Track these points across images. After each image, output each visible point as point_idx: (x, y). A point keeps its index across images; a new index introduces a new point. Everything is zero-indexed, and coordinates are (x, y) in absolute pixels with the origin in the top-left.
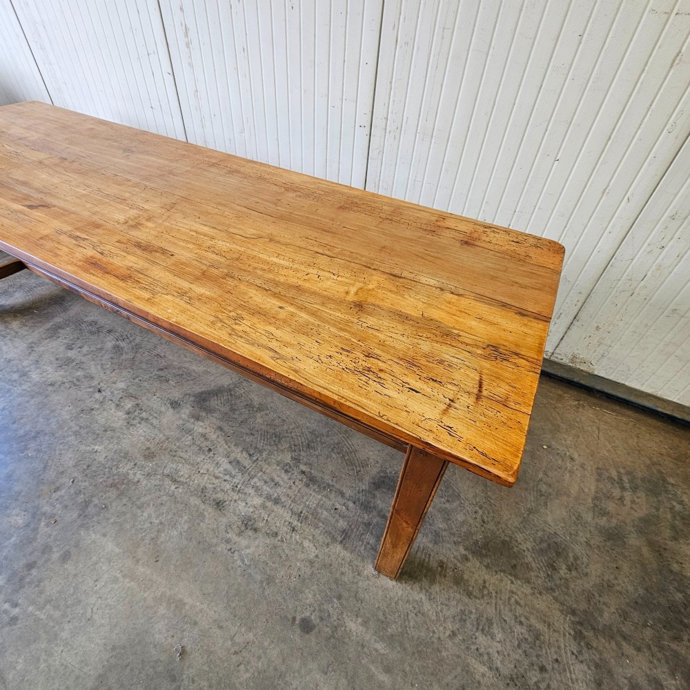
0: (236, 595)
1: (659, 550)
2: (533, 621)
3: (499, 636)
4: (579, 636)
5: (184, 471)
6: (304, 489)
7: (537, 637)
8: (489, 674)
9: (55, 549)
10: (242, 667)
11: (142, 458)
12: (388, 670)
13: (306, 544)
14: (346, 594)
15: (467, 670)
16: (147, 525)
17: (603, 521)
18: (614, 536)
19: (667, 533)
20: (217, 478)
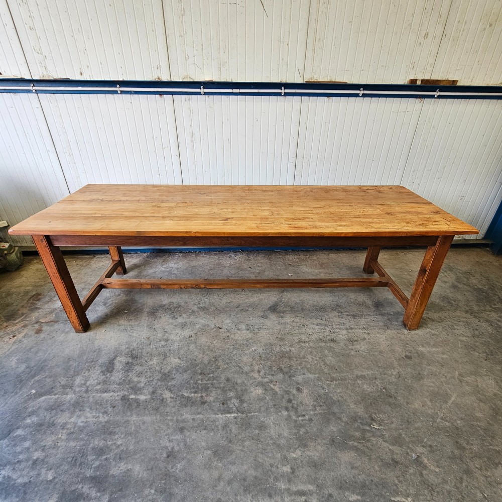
0: (377, 363)
1: (468, 285)
2: (462, 319)
3: (458, 328)
4: (475, 317)
5: (303, 337)
6: (355, 320)
7: (467, 322)
8: (467, 338)
9: (291, 390)
10: (406, 380)
11: (280, 342)
12: (443, 354)
13: (378, 335)
14: (408, 342)
15: (462, 341)
16: (316, 362)
17: (448, 284)
18: (454, 287)
19: (465, 279)
20: (319, 333)
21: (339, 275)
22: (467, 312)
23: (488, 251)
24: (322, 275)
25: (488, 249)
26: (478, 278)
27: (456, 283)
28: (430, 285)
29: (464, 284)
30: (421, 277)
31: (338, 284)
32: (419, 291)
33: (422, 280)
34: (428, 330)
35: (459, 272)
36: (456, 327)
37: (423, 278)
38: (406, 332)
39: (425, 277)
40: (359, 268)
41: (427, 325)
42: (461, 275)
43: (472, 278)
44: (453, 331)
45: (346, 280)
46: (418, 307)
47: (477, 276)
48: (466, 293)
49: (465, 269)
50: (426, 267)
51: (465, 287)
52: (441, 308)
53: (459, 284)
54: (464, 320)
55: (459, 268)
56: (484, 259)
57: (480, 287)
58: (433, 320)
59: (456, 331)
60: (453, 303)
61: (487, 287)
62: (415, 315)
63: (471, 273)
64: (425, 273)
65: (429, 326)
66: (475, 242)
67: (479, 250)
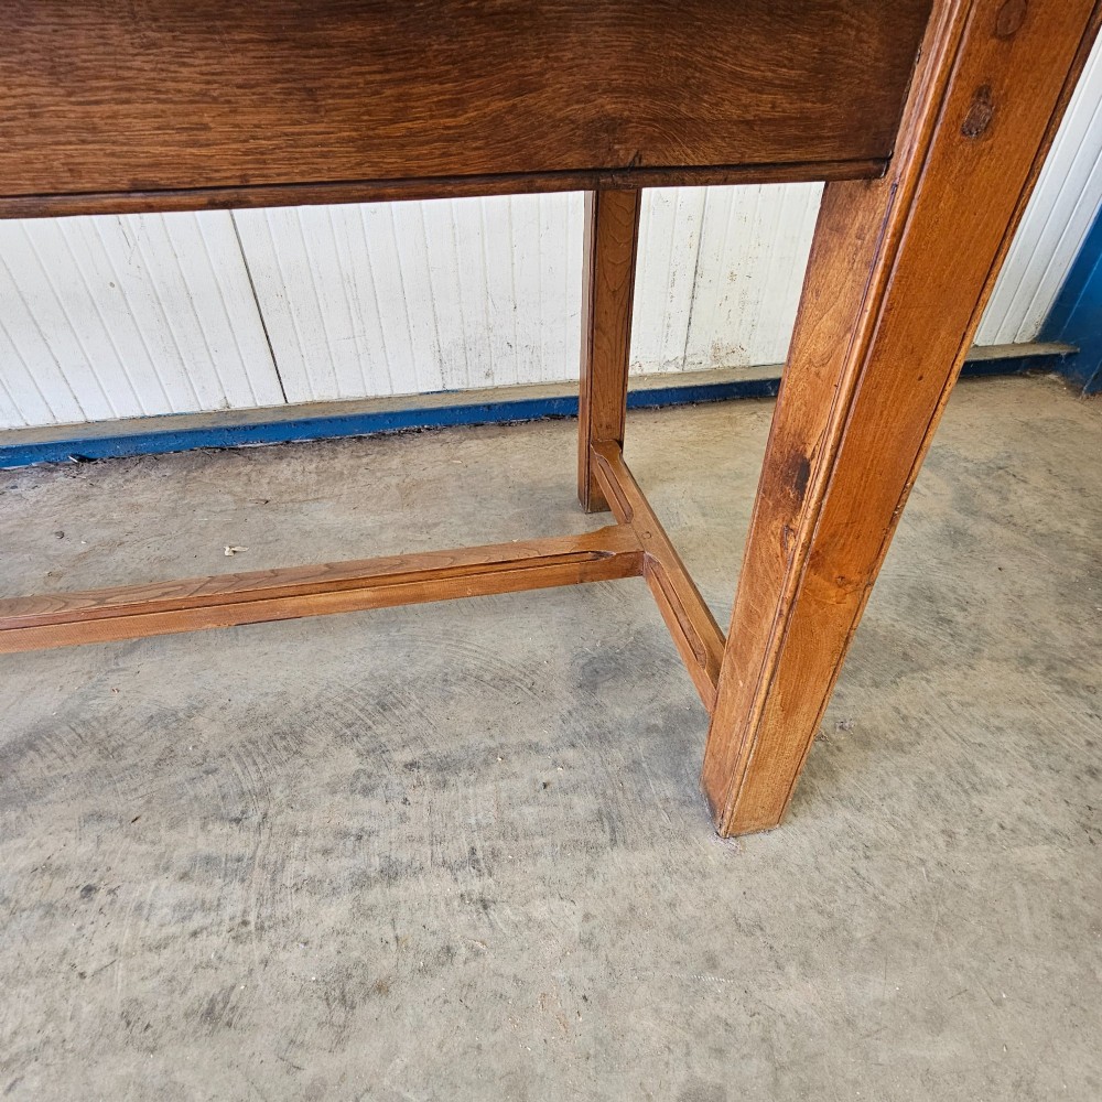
2: (1008, 713)
3: (1001, 776)
6: (442, 798)
7: (1036, 732)
8: (1056, 851)
13: (540, 910)
14: (718, 943)
15: (1028, 878)
18: (954, 536)
21: (465, 529)
22: (1027, 661)
23: (1054, 382)
24: (388, 535)
25: (1052, 376)
26: (1041, 485)
27: (959, 519)
28: (843, 581)
29: (993, 519)
30: (777, 525)
31: (366, 594)
32: (766, 625)
33: (783, 544)
34: (843, 814)
35: (967, 470)
36: (986, 770)
37: (789, 530)
38: (713, 848)
39: (803, 524)
40: (561, 488)
41: (831, 773)
42: (974, 480)
43: (1020, 489)
44: (976, 800)
45: (414, 566)
46: (771, 724)
47: (1037, 478)
48: (1003, 561)
49: (985, 453)
50: (801, 437)
51: (999, 530)
52: (905, 656)
53: (970, 522)
54: (1023, 713)
55: (963, 452)
56: (1047, 413)
57: (1059, 526)
58: (864, 740)
59: (990, 804)
60: (960, 617)
61: (1084, 522)
62: (758, 765)
63: (1011, 471)
64: (801, 488)
65: (847, 781)
66: (1013, 354)
67: (1021, 382)
